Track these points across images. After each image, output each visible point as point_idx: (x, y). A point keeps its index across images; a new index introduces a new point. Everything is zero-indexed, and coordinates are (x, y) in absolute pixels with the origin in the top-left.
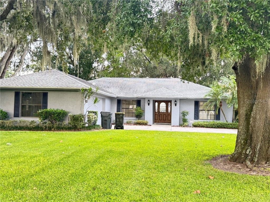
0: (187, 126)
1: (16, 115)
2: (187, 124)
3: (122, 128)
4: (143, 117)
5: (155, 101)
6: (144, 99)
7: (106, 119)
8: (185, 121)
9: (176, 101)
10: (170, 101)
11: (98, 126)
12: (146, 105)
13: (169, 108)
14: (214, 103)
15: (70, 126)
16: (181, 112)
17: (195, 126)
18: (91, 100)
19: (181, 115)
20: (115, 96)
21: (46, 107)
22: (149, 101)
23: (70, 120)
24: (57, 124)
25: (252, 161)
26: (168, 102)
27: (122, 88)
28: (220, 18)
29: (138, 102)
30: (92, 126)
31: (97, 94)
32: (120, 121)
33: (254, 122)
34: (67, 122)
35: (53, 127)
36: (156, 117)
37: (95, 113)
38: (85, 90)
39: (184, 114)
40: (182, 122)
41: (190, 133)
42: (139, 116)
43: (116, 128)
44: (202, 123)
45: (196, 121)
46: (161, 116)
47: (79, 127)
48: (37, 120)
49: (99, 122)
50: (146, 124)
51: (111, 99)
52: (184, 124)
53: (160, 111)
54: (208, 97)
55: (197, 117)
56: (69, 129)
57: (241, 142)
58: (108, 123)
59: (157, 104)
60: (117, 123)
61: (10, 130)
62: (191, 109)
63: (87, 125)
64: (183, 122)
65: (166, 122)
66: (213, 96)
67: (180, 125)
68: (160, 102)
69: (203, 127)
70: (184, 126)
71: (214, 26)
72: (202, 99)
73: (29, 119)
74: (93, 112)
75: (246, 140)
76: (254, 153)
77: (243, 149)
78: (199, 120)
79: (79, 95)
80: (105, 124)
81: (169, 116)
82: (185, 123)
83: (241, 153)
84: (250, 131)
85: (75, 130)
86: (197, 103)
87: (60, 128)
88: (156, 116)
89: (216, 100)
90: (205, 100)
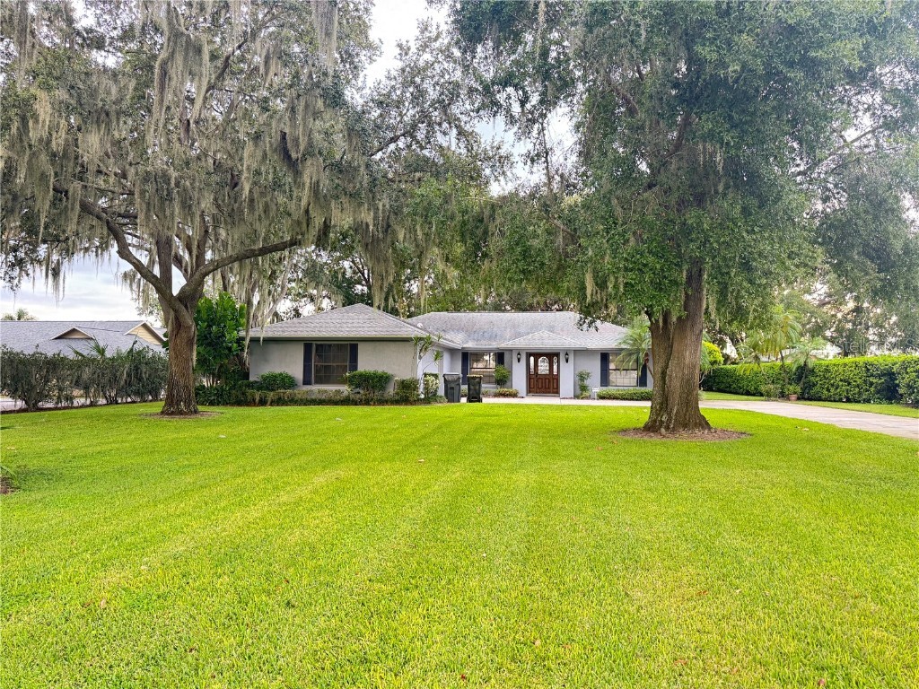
0: (588, 398)
1: (307, 382)
2: (588, 394)
3: (480, 400)
4: (508, 384)
5: (529, 355)
6: (511, 350)
7: (453, 385)
8: (584, 388)
9: (567, 354)
10: (557, 355)
11: (441, 397)
12: (515, 360)
13: (555, 367)
14: (634, 357)
15: (397, 398)
16: (577, 372)
17: (602, 398)
18: (429, 356)
19: (577, 378)
20: (460, 347)
21: (354, 367)
22: (519, 354)
23: (396, 387)
24: (377, 394)
25: (667, 428)
26: (552, 356)
27: (469, 331)
28: (616, 278)
29: (500, 357)
30: (430, 398)
31: (439, 345)
32: (475, 390)
33: (670, 381)
34: (391, 391)
35: (372, 399)
36: (532, 384)
37: (436, 376)
38: (421, 339)
39: (582, 377)
40: (579, 392)
41: (592, 407)
42: (502, 380)
43: (470, 400)
44: (614, 392)
45: (604, 388)
46: (540, 381)
47: (411, 399)
48: (345, 389)
49: (441, 392)
50: (514, 395)
51: (452, 351)
52: (582, 394)
53: (539, 372)
54: (623, 346)
55: (605, 380)
56: (397, 402)
57: (656, 407)
58: (456, 392)
59: (532, 359)
60: (471, 392)
61: (305, 405)
62: (594, 367)
63: (422, 396)
64: (581, 391)
65: (549, 393)
66: (632, 345)
67: (576, 397)
68: (537, 355)
69: (615, 398)
70: (582, 398)
71: (610, 286)
72: (612, 350)
73: (331, 388)
74: (433, 375)
75: (662, 404)
76: (670, 419)
77: (658, 415)
78: (610, 388)
79: (409, 347)
80: (452, 395)
81: (555, 381)
82: (584, 393)
83: (655, 421)
84: (666, 393)
85: (406, 404)
86: (605, 357)
87: (382, 402)
88: (532, 380)
89: (638, 351)
90: (618, 351)
